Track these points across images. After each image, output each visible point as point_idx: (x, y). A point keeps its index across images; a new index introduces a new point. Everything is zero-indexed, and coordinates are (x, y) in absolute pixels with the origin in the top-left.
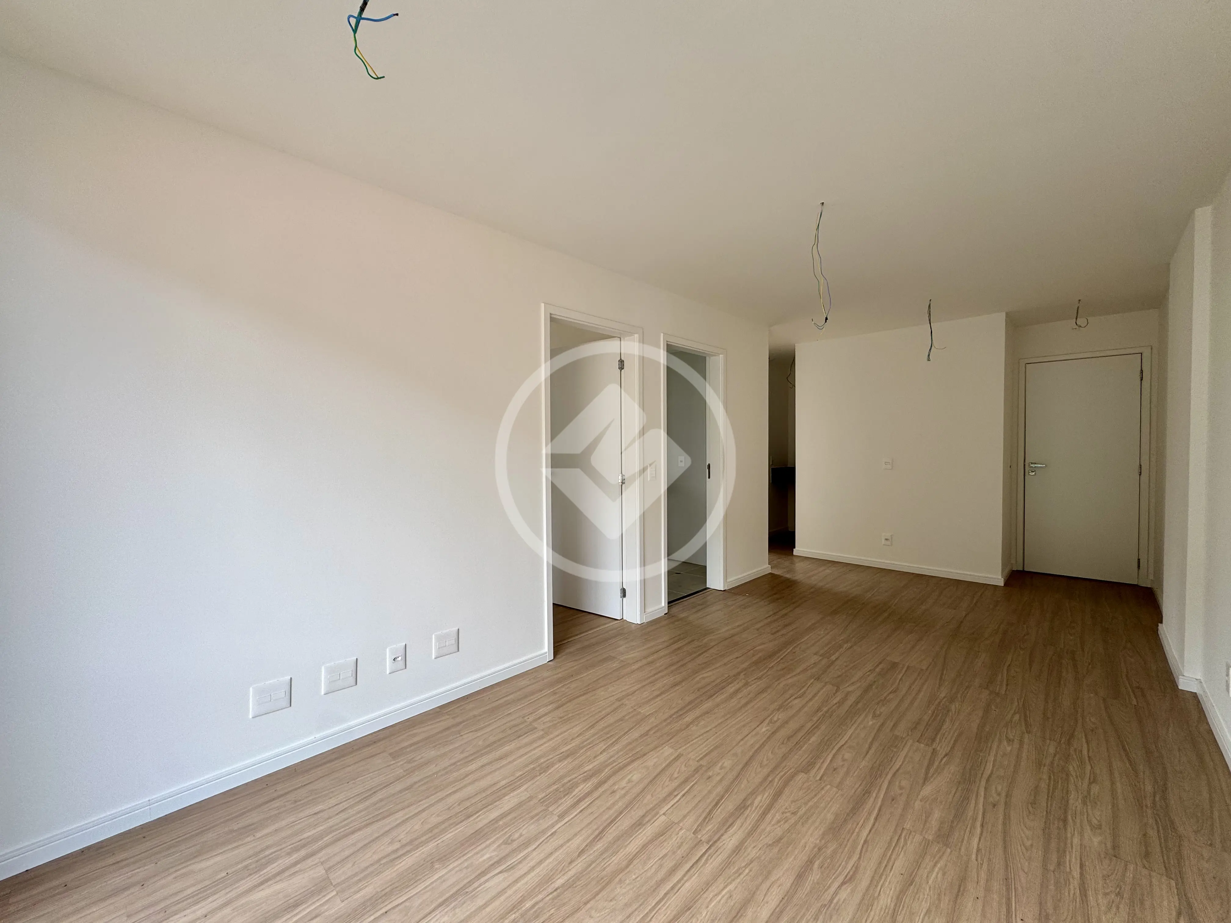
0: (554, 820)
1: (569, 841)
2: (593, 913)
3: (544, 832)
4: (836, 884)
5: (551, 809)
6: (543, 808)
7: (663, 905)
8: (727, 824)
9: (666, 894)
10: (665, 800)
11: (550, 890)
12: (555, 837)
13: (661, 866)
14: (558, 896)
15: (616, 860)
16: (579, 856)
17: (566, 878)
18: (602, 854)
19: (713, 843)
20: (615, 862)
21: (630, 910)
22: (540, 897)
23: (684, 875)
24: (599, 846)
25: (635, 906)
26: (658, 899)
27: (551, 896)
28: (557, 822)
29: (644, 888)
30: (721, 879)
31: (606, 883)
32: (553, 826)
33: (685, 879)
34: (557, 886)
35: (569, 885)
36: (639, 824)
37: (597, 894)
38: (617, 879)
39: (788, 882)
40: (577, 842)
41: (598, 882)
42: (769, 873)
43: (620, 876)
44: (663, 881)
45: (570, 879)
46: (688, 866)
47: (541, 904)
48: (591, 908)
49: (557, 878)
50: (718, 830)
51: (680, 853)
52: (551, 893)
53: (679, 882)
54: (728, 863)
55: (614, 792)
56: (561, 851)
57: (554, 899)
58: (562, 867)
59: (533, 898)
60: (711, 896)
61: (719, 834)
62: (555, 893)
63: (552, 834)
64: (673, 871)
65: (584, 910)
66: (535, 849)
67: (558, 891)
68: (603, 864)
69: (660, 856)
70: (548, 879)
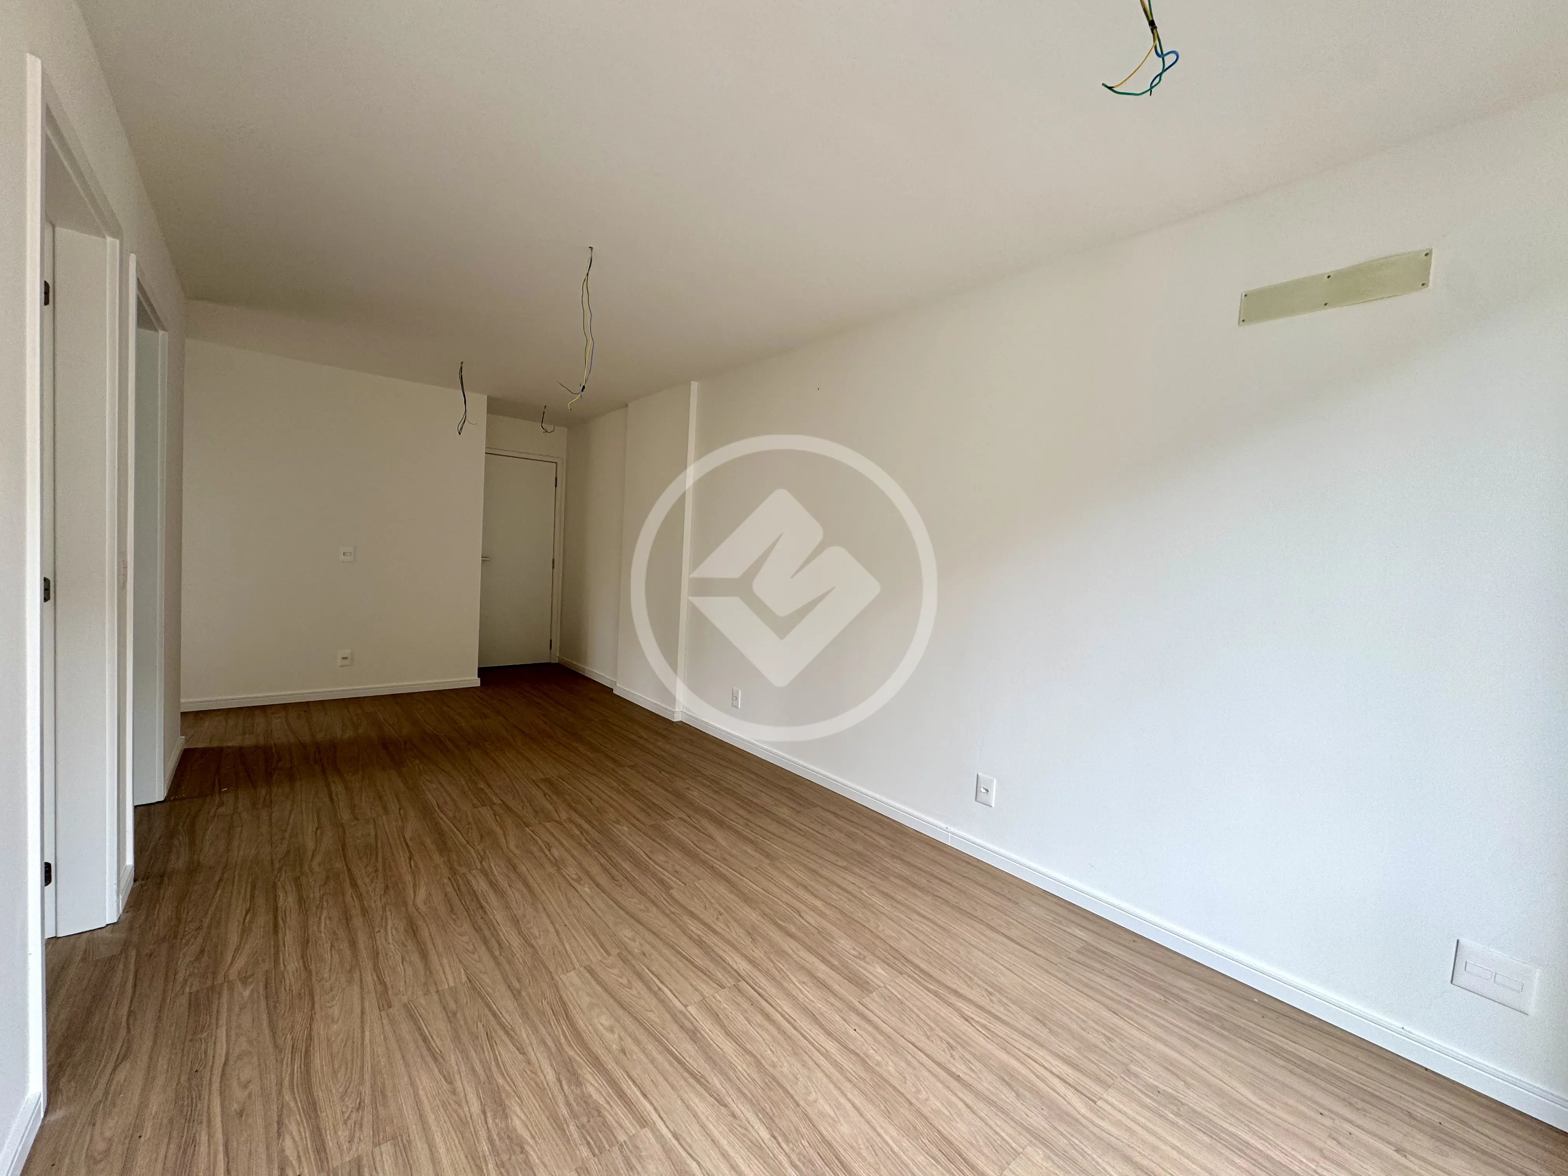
0: (650, 1135)
1: (695, 1115)
2: (811, 1098)
3: (667, 1151)
4: (801, 919)
5: (622, 1137)
6: (616, 1149)
7: (809, 1035)
8: (718, 961)
9: (795, 1028)
10: (663, 1001)
11: (773, 1144)
12: (685, 1135)
13: (760, 1026)
14: (784, 1135)
15: (741, 1065)
16: (725, 1106)
17: (757, 1124)
18: (730, 1080)
19: (739, 976)
20: (745, 1067)
21: (811, 1064)
22: (782, 1158)
23: (777, 1011)
24: (716, 1081)
25: (806, 1058)
26: (801, 1037)
27: (784, 1145)
28: (654, 1130)
29: (786, 1046)
30: (785, 984)
31: (773, 1082)
32: (660, 1138)
33: (780, 1010)
34: (768, 1136)
35: (769, 1121)
36: (694, 1035)
37: (786, 1091)
38: (771, 1069)
39: (794, 944)
40: (702, 1107)
41: (770, 1089)
42: (783, 951)
43: (767, 1066)
44: (779, 1028)
45: (760, 1119)
46: (764, 1004)
47: (794, 1157)
48: (805, 1100)
49: (757, 1136)
50: (724, 969)
51: (746, 1006)
52: (779, 1143)
53: (782, 1016)
54: (767, 974)
55: (623, 1051)
56: (711, 1127)
57: (787, 1141)
58: (739, 1129)
59: (783, 1167)
60: (802, 996)
61: (732, 971)
62: (780, 1140)
63: (677, 1139)
64: (768, 1017)
65: (808, 1108)
66: (699, 1164)
67: (776, 1135)
68: (746, 1081)
69: (746, 1023)
70: (756, 1148)
